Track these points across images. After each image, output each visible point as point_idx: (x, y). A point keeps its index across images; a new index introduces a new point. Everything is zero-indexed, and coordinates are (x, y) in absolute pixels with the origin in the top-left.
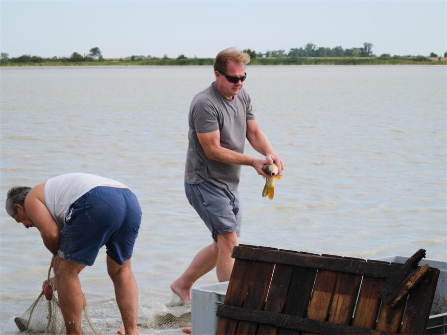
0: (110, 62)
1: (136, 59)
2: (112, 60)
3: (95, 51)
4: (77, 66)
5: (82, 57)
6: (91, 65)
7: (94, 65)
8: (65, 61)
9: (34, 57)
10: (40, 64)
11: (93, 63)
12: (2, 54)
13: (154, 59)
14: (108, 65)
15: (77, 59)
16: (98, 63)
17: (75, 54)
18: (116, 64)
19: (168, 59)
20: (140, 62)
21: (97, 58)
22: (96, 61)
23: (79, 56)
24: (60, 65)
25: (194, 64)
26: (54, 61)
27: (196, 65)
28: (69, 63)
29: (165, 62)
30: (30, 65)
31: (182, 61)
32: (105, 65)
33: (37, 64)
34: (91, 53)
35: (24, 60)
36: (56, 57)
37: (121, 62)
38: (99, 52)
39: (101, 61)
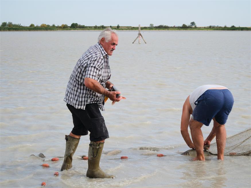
0: (200, 29)
1: (211, 27)
2: (200, 28)
3: (193, 23)
4: (185, 30)
5: (187, 26)
6: (191, 30)
7: (192, 30)
8: (179, 28)
9: (165, 26)
10: (168, 29)
11: (192, 29)
12: (151, 25)
13: (220, 27)
14: (199, 30)
15: (185, 27)
16: (194, 29)
17: (184, 25)
18: (203, 30)
19: (227, 27)
20: (213, 29)
21: (194, 26)
22: (193, 28)
23: (186, 25)
24: (177, 30)
25: (238, 30)
26: (174, 28)
27: (240, 30)
28: (181, 29)
29: (225, 29)
30: (163, 29)
31: (233, 28)
32: (198, 30)
33: (166, 29)
34: (191, 24)
35: (160, 27)
36: (175, 26)
37: (205, 28)
38: (195, 24)
39: (196, 28)
